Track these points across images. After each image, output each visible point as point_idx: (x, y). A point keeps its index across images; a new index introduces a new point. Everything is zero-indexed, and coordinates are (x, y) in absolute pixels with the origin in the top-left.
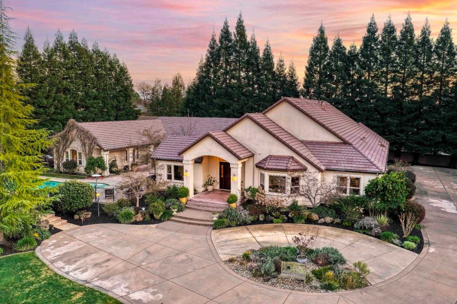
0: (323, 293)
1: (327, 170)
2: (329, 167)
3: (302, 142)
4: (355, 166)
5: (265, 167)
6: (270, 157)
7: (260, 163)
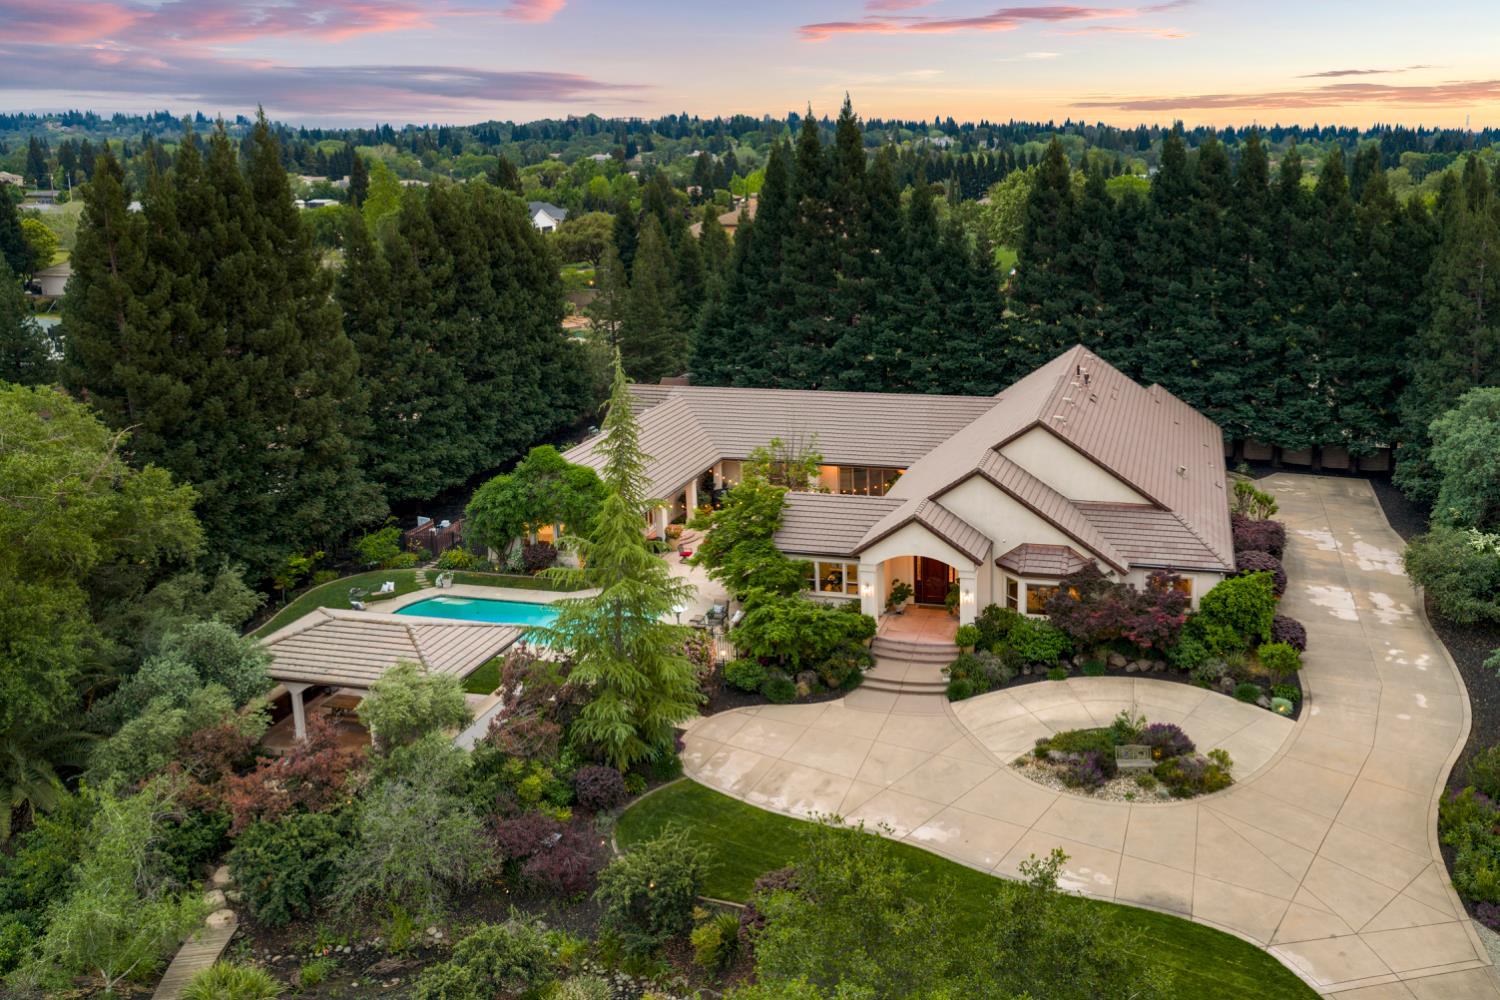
0: (1174, 803)
1: (1133, 567)
2: (1133, 561)
3: (1075, 504)
4: (1181, 557)
5: (1021, 571)
6: (1024, 547)
7: (1004, 557)
